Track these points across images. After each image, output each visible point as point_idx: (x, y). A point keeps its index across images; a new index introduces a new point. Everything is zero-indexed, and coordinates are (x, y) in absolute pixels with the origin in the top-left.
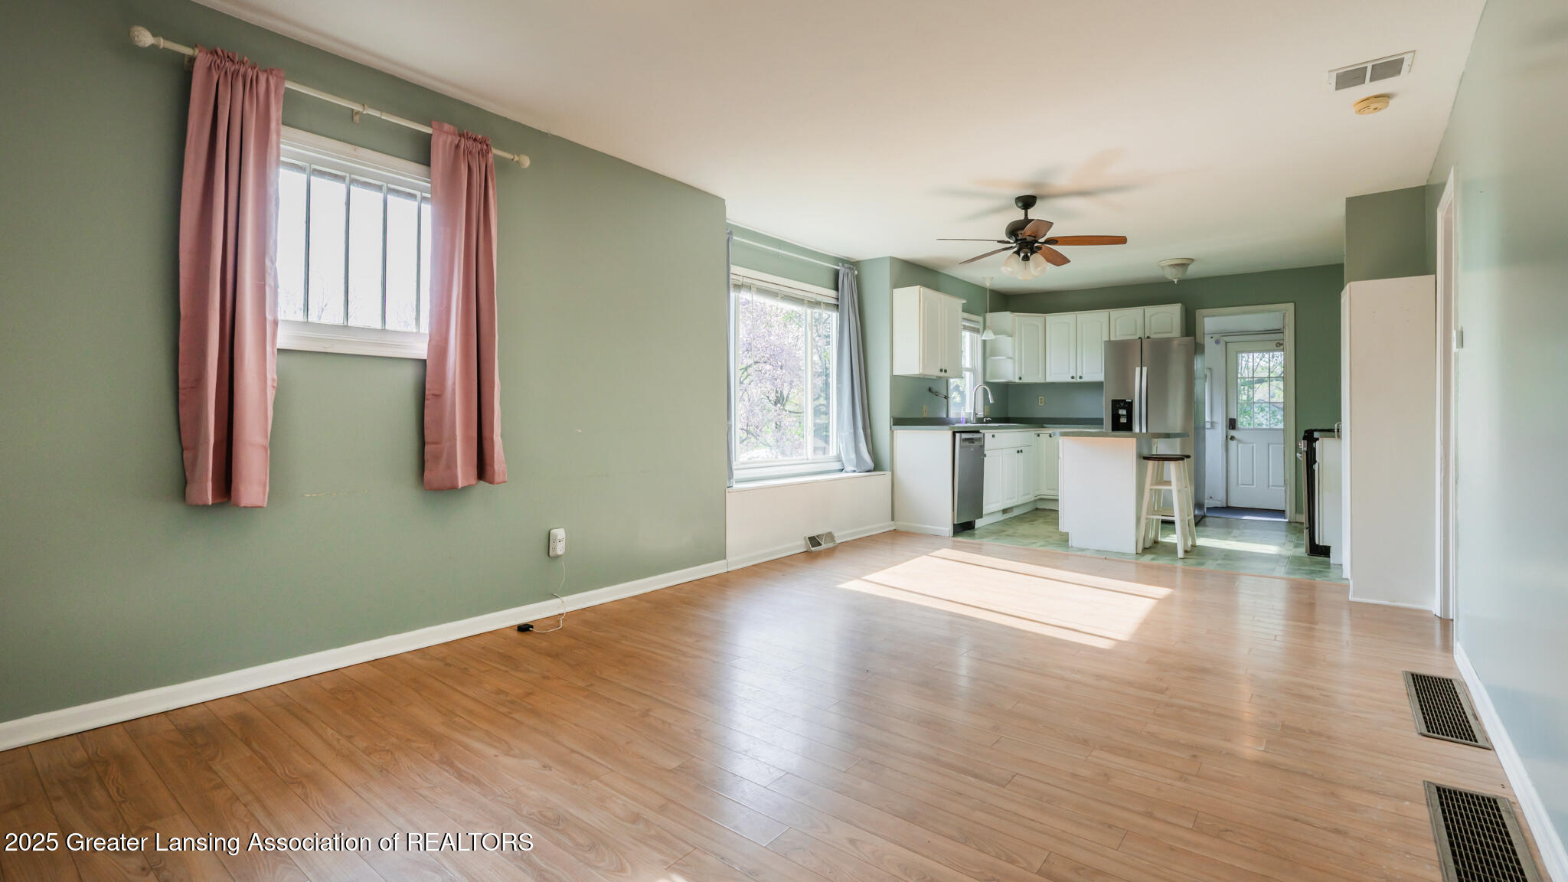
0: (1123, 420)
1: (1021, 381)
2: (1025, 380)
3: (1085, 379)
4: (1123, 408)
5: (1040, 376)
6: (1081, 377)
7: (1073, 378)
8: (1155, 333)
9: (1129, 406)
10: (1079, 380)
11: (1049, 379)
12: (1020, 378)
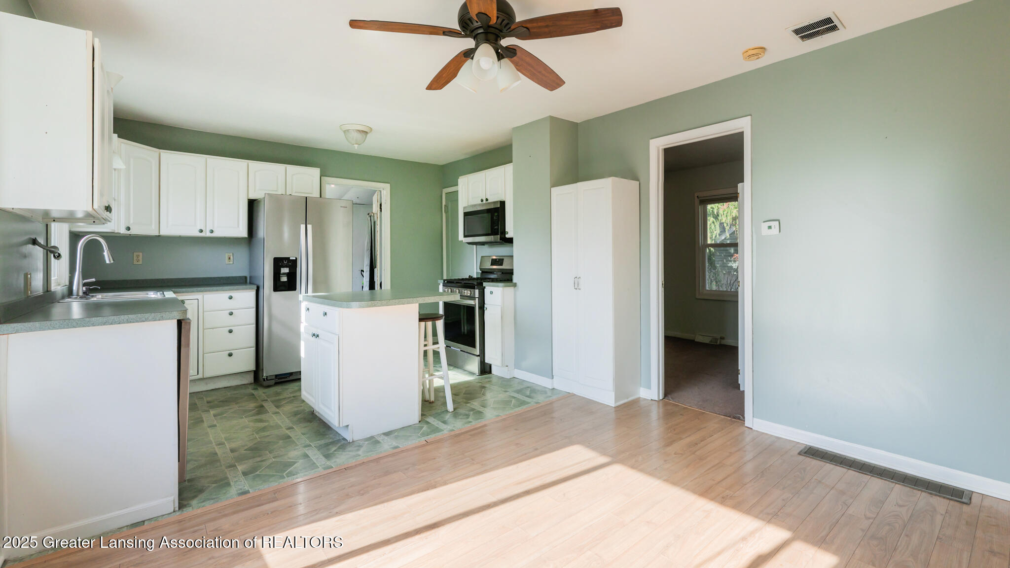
0: (284, 279)
1: (128, 232)
2: (134, 231)
3: (217, 234)
4: (286, 267)
5: (153, 226)
6: (212, 232)
7: (201, 231)
8: (296, 192)
9: (292, 264)
10: (208, 234)
11: (164, 232)
12: (128, 229)
